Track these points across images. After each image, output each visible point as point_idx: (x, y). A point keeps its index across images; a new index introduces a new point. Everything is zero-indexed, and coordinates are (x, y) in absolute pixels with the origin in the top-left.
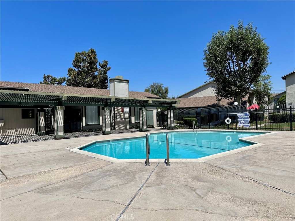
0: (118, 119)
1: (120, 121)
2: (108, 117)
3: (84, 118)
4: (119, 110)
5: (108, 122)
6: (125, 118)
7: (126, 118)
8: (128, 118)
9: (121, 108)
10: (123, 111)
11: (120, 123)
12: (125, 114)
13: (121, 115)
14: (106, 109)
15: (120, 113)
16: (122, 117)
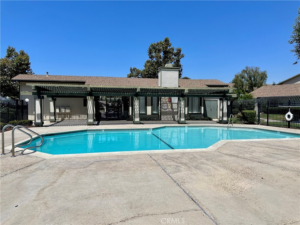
0: (164, 109)
1: (166, 112)
2: (137, 107)
3: (130, 108)
4: (166, 100)
5: (137, 112)
6: (172, 109)
7: (175, 109)
8: (176, 109)
9: (168, 97)
10: (170, 101)
11: (166, 113)
12: (173, 104)
13: (169, 105)
14: (135, 99)
15: (167, 103)
16: (170, 107)
